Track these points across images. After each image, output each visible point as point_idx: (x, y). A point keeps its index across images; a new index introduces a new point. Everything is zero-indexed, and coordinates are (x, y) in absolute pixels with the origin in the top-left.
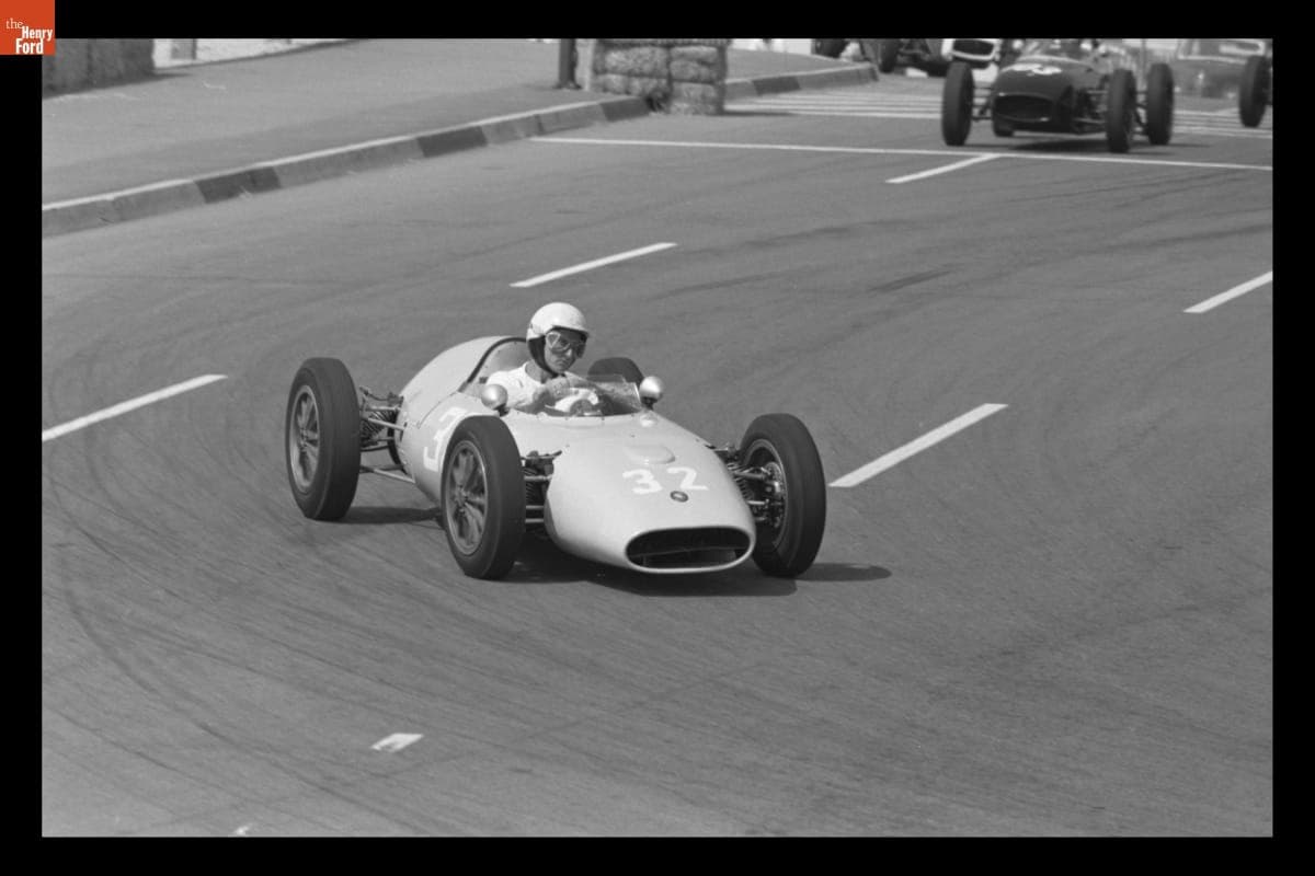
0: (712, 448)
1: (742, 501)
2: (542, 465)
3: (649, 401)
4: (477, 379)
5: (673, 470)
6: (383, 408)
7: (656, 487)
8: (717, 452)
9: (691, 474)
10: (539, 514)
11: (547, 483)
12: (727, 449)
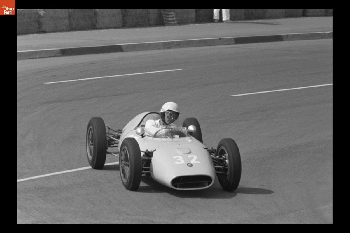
0: (206, 148)
1: (213, 166)
2: (149, 154)
3: (191, 133)
4: (140, 126)
5: (190, 156)
6: (116, 134)
7: (183, 162)
8: (207, 150)
9: (195, 157)
10: (148, 170)
11: (151, 160)
12: (210, 149)
